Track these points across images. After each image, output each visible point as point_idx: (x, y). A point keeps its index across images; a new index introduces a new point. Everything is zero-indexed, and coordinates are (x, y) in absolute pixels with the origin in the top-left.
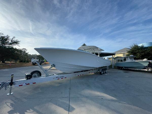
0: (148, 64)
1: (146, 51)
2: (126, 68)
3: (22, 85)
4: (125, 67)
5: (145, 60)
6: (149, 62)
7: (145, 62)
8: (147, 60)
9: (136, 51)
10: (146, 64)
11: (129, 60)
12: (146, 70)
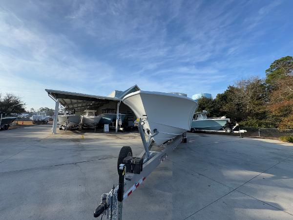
0: (225, 123)
1: (215, 105)
2: (198, 130)
3: (131, 192)
4: (196, 128)
5: (223, 118)
6: (227, 121)
7: (222, 120)
8: (226, 118)
9: (204, 105)
10: (223, 124)
11: (201, 118)
12: (224, 131)
